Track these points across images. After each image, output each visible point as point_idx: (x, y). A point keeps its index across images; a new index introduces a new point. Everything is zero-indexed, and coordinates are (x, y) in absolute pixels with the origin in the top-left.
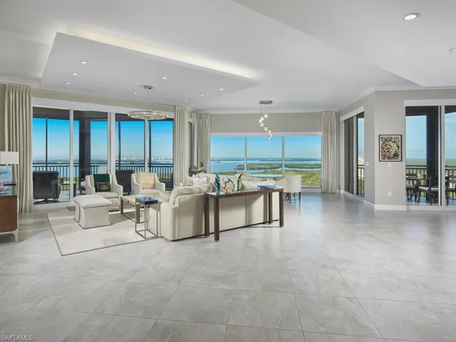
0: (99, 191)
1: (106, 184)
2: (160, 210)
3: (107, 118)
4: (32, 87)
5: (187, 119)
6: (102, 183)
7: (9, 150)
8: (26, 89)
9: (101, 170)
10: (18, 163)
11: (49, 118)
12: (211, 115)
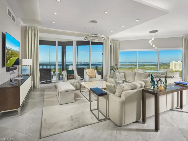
0: (69, 79)
1: (72, 75)
2: (108, 100)
3: (73, 44)
4: (39, 28)
5: (110, 44)
6: (70, 75)
7: (29, 58)
8: (36, 28)
9: (70, 68)
10: (31, 65)
11: (50, 45)
12: (119, 41)
